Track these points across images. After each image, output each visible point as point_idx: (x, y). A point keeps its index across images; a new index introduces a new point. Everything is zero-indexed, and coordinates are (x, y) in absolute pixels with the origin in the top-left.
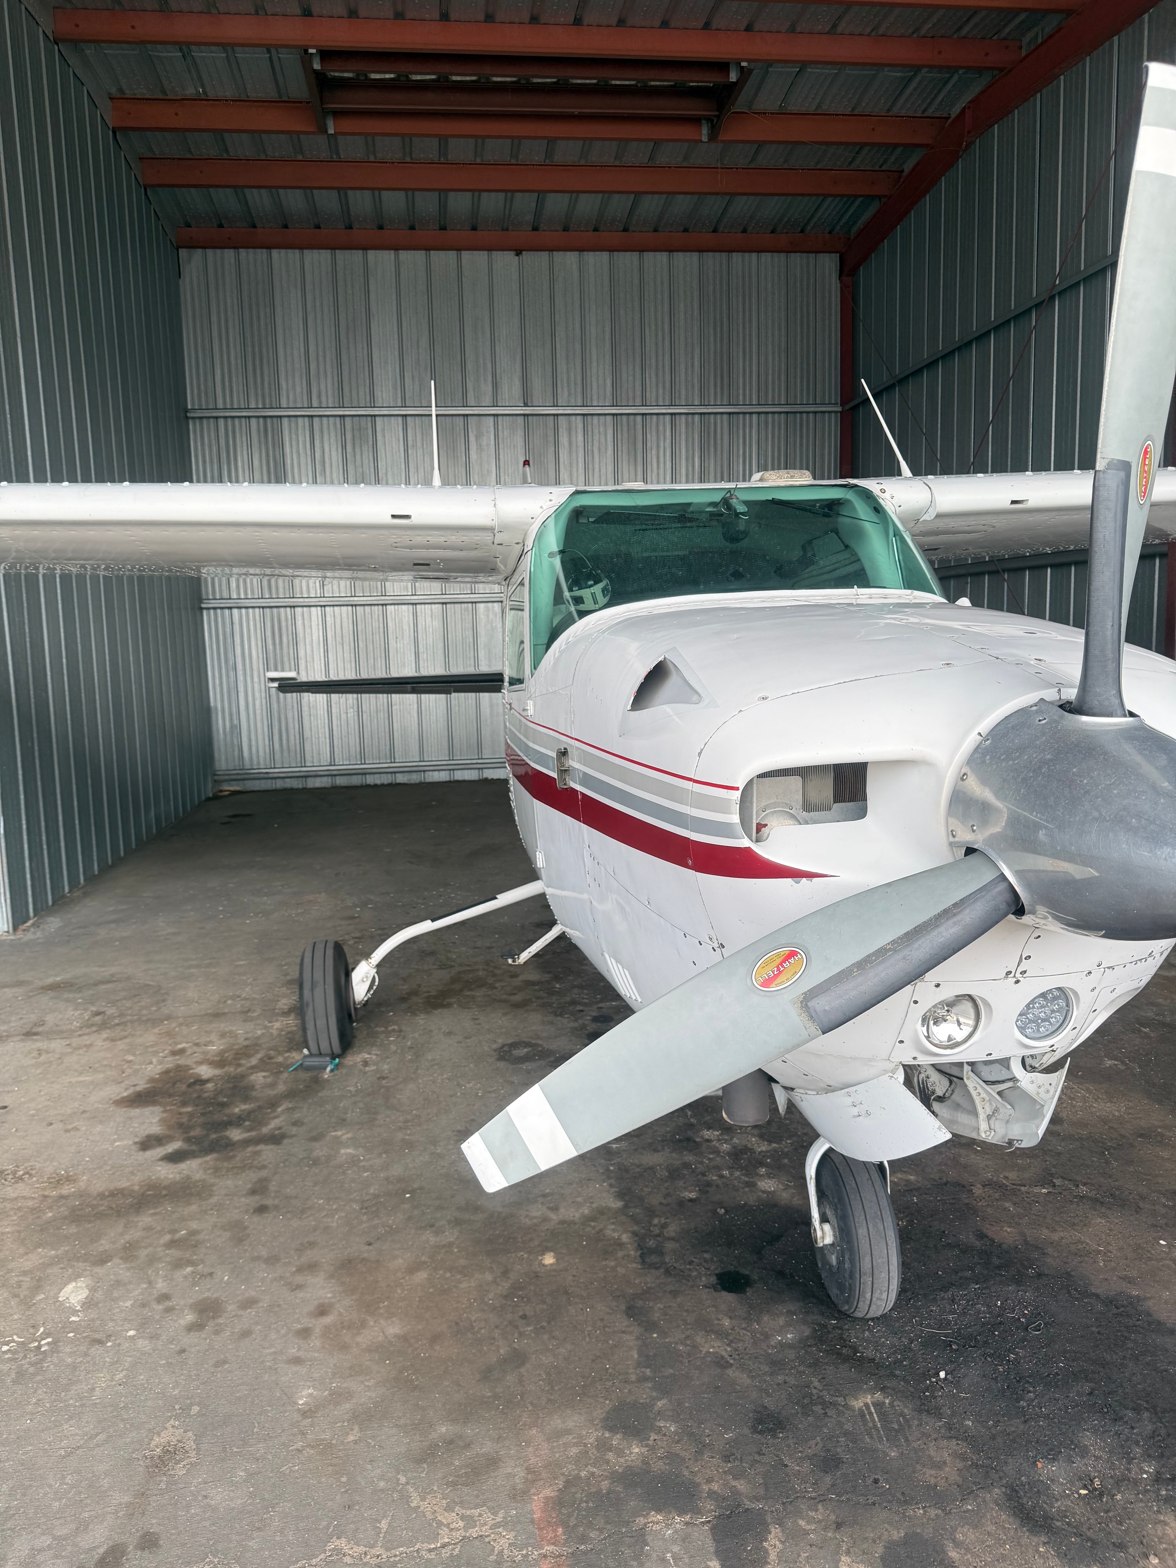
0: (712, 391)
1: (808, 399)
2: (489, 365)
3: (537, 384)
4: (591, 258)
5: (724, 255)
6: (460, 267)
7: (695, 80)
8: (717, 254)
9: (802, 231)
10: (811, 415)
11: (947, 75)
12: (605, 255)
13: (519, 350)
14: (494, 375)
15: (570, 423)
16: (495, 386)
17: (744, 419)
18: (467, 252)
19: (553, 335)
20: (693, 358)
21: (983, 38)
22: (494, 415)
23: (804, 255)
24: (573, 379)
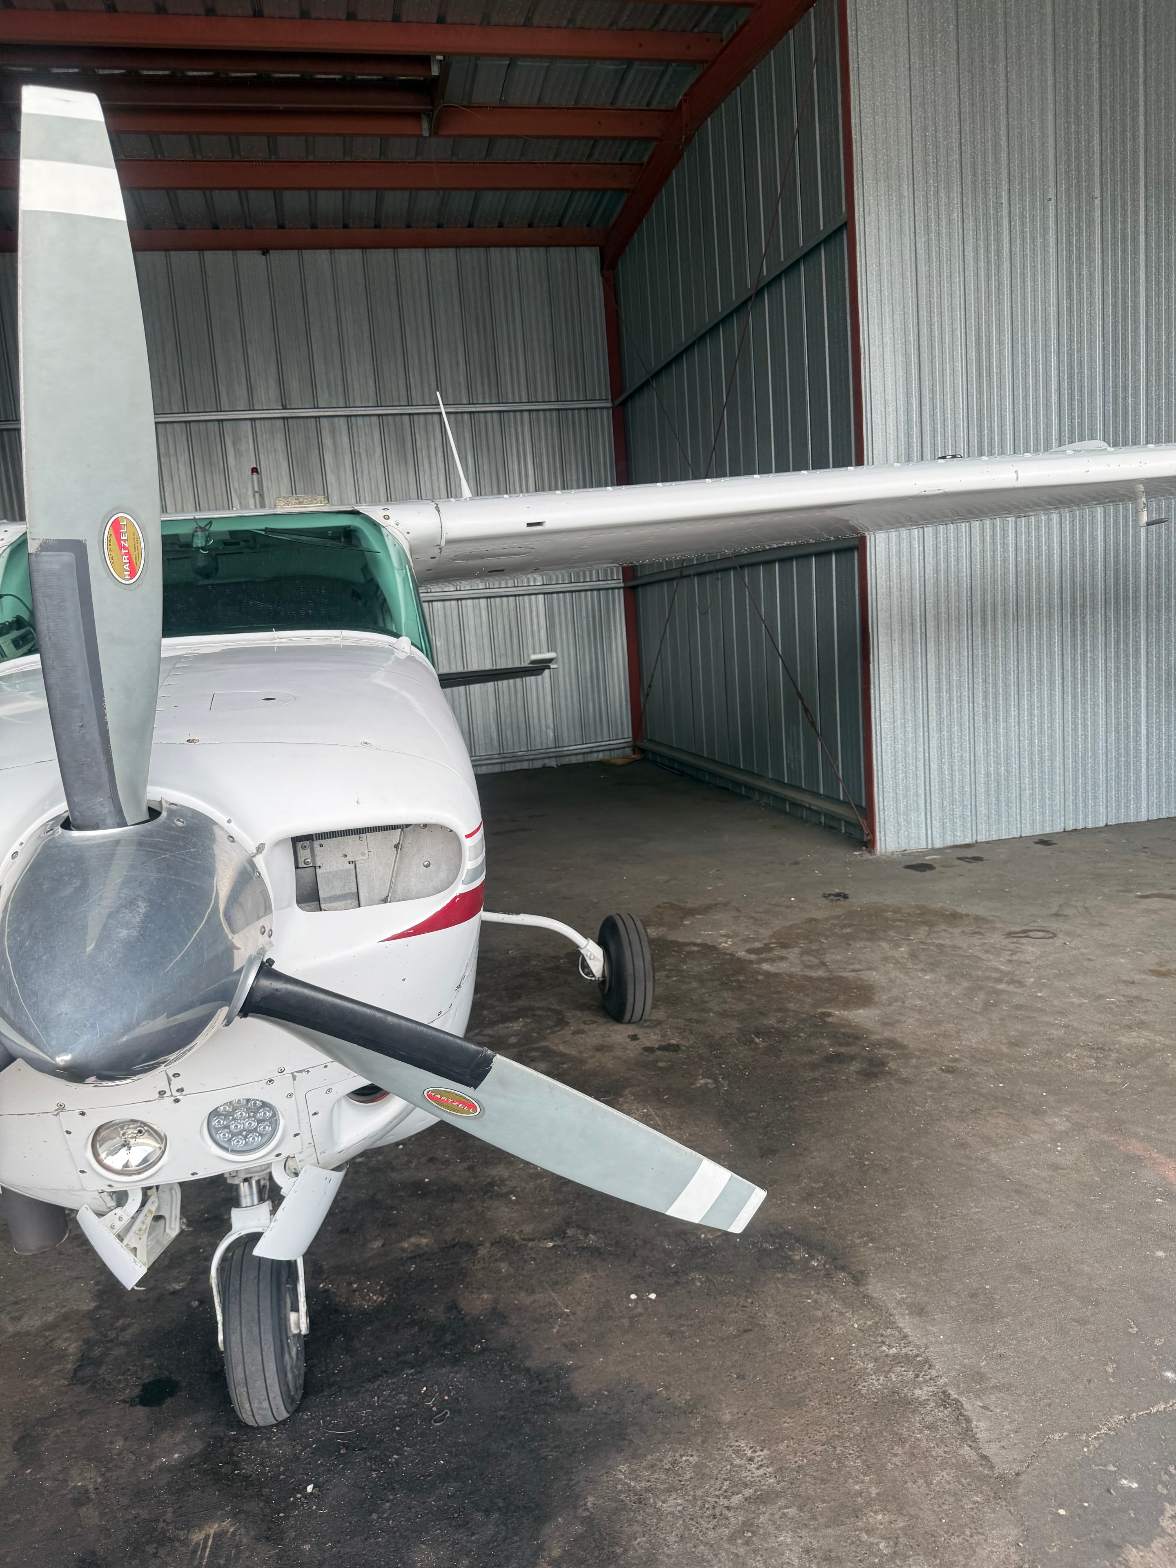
0: (479, 389)
1: (578, 396)
2: (242, 368)
3: (294, 385)
4: (343, 256)
5: (482, 250)
6: (203, 268)
7: (404, 74)
8: (474, 250)
9: (560, 225)
10: (583, 411)
11: (662, 68)
12: (357, 253)
13: (273, 352)
14: (248, 379)
15: (333, 425)
16: (250, 389)
17: (515, 417)
18: (210, 252)
19: (308, 335)
20: (457, 355)
21: (683, 31)
22: (251, 419)
23: (564, 249)
24: (332, 380)
